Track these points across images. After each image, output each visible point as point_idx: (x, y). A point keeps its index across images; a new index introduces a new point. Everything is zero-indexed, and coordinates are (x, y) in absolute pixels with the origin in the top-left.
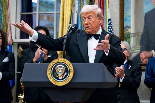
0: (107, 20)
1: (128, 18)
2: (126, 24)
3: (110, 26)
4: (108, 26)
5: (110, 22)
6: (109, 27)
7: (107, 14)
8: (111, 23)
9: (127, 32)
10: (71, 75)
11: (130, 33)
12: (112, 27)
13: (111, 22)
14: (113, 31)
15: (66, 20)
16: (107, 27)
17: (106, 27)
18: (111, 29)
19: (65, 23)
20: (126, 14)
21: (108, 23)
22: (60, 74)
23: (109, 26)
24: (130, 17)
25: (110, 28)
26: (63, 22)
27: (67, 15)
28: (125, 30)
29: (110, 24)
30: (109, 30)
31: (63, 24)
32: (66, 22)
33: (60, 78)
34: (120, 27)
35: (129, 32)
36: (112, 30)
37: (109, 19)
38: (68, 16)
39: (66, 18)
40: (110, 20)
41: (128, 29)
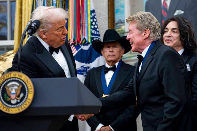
0: (89, 12)
1: (121, 9)
2: (117, 17)
3: (94, 21)
4: (90, 20)
5: (93, 15)
6: (92, 23)
7: (89, 3)
8: (95, 17)
9: (120, 29)
10: (30, 96)
11: (124, 30)
12: (97, 23)
13: (95, 15)
14: (97, 28)
15: (25, 12)
16: (89, 23)
17: (87, 23)
18: (94, 25)
19: (25, 17)
20: (118, 2)
21: (89, 16)
22: (13, 97)
23: (92, 20)
24: (123, 6)
25: (94, 23)
26: (21, 16)
27: (27, 4)
28: (117, 27)
29: (93, 18)
30: (92, 27)
31: (21, 18)
32: (25, 15)
33: (13, 102)
34: (109, 22)
35: (122, 30)
36: (96, 26)
37: (92, 9)
38: (29, 6)
39: (25, 10)
40: (93, 11)
41: (121, 26)
